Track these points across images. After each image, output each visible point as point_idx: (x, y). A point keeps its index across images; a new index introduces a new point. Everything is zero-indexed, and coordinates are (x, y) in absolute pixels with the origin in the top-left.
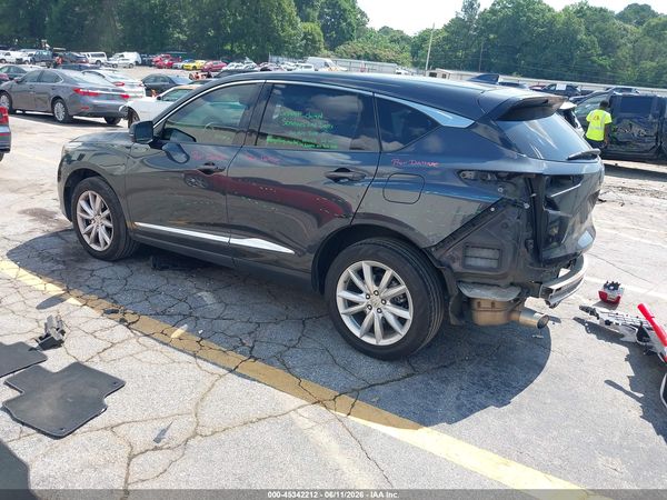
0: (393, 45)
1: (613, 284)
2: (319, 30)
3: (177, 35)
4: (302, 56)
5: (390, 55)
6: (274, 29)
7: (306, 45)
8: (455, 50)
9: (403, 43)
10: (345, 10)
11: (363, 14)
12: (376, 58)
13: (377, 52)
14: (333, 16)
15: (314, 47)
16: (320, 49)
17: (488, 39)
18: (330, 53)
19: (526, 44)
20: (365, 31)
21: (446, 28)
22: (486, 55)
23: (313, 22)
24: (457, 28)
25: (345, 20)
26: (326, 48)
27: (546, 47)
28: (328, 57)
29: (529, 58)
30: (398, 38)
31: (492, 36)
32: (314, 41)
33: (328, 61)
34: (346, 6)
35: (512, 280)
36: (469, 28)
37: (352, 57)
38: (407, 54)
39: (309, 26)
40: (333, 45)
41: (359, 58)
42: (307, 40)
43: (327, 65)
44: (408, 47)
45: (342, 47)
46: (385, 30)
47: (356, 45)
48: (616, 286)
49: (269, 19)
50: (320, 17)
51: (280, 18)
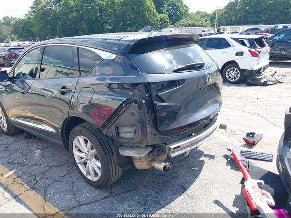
0: (202, 19)
1: (251, 134)
2: (167, 16)
3: (107, 27)
4: (160, 29)
5: (200, 23)
6: (147, 19)
7: (162, 23)
8: (230, 17)
9: (206, 17)
10: (178, 6)
11: (186, 7)
12: (194, 25)
13: (194, 22)
14: (174, 10)
15: (165, 24)
16: (168, 25)
17: (246, 10)
18: (172, 26)
19: (264, 9)
20: (189, 14)
21: (226, 8)
22: (245, 17)
23: (164, 13)
24: (231, 7)
25: (179, 11)
26: (171, 24)
27: (275, 9)
28: (172, 27)
29: (267, 16)
30: (204, 16)
31: (247, 8)
32: (165, 22)
33: (171, 29)
34: (178, 4)
35: (146, 144)
36: (236, 6)
37: (183, 26)
38: (209, 22)
39: (162, 15)
40: (173, 23)
41: (186, 26)
42: (162, 21)
43: (171, 31)
44: (209, 19)
45: (178, 23)
46: (198, 13)
47: (184, 21)
48: (253, 134)
49: (145, 15)
50: (168, 10)
51: (149, 14)
